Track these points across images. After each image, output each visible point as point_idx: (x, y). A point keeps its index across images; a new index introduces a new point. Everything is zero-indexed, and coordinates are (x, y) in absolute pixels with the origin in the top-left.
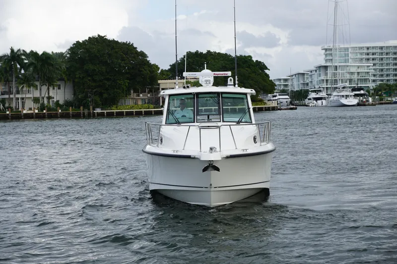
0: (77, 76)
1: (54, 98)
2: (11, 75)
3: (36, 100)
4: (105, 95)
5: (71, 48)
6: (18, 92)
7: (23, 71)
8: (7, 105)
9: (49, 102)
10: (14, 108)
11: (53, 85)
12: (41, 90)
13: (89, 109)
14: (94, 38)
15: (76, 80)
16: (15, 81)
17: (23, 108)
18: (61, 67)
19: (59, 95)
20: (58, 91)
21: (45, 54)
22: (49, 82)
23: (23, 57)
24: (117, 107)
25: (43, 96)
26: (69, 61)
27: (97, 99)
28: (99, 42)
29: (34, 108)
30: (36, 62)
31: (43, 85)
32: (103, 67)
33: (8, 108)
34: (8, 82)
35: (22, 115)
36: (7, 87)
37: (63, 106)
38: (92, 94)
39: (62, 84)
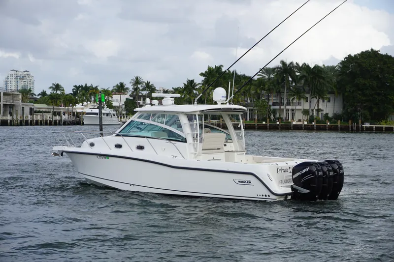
0: (347, 90)
1: (323, 111)
2: (283, 87)
3: (306, 112)
4: (375, 110)
5: (343, 61)
6: (288, 104)
7: (294, 84)
8: (277, 116)
9: (318, 114)
10: (284, 118)
11: (323, 97)
12: (311, 102)
13: (357, 123)
14: (367, 52)
15: (346, 94)
16: (287, 93)
17: (293, 119)
18: (331, 80)
19: (329, 108)
20: (328, 104)
21: (316, 67)
22: (320, 94)
23: (295, 70)
24: (386, 122)
25: (312, 108)
26: (340, 75)
27: (367, 113)
28: (371, 56)
29: (304, 120)
30: (307, 75)
31: (313, 98)
32: (374, 82)
33: (278, 119)
34: (279, 93)
35: (292, 126)
36: (279, 98)
37: (331, 119)
38: (361, 109)
39: (332, 97)
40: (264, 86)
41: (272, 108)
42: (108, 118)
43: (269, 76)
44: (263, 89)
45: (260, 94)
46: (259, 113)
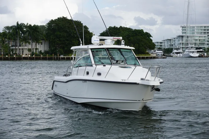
0: (51, 38)
1: (39, 49)
2: (17, 37)
3: (29, 50)
4: (66, 49)
5: (49, 23)
6: (20, 46)
7: (23, 35)
8: (14, 52)
9: (36, 51)
10: (18, 54)
11: (38, 42)
12: (32, 45)
13: (57, 56)
14: (60, 18)
16: (19, 40)
17: (23, 54)
18: (43, 33)
19: (42, 48)
20: (41, 45)
21: (34, 26)
22: (37, 40)
23: (23, 27)
25: (33, 48)
26: (47, 30)
27: (62, 50)
28: (63, 20)
29: (28, 54)
30: (30, 30)
31: (33, 42)
32: (65, 34)
33: (15, 54)
34: (15, 40)
35: (22, 57)
36: (15, 43)
37: (43, 53)
38: (59, 48)
39: (43, 42)
40: (7, 36)
41: (11, 48)
43: (9, 31)
44: (6, 38)
45: (4, 41)
46: (4, 51)
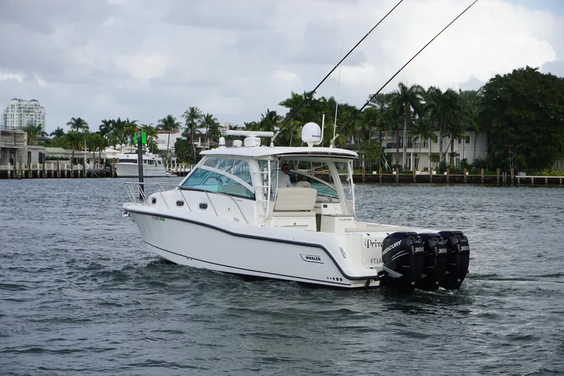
0: (494, 125)
1: (459, 155)
2: (402, 122)
3: (434, 157)
4: (533, 154)
5: (487, 84)
6: (410, 146)
7: (417, 117)
8: (394, 163)
9: (452, 160)
10: (403, 167)
11: (459, 136)
12: (441, 143)
13: (509, 173)
14: (521, 71)
15: (493, 131)
16: (407, 130)
17: (416, 167)
18: (471, 112)
19: (467, 151)
20: (466, 145)
21: (449, 92)
22: (455, 132)
23: (419, 97)
24: (549, 172)
25: (444, 151)
26: (483, 104)
27: (522, 157)
28: (527, 77)
29: (431, 169)
30: (435, 104)
31: (445, 136)
32: (532, 113)
33: (395, 167)
34: (396, 130)
35: (415, 176)
36: (396, 138)
37: (471, 166)
38: (514, 152)
39: (472, 136)
40: (375, 119)
41: (386, 151)
42: (152, 167)
43: (383, 105)
44: (374, 124)
45: (369, 131)
46: (367, 158)
